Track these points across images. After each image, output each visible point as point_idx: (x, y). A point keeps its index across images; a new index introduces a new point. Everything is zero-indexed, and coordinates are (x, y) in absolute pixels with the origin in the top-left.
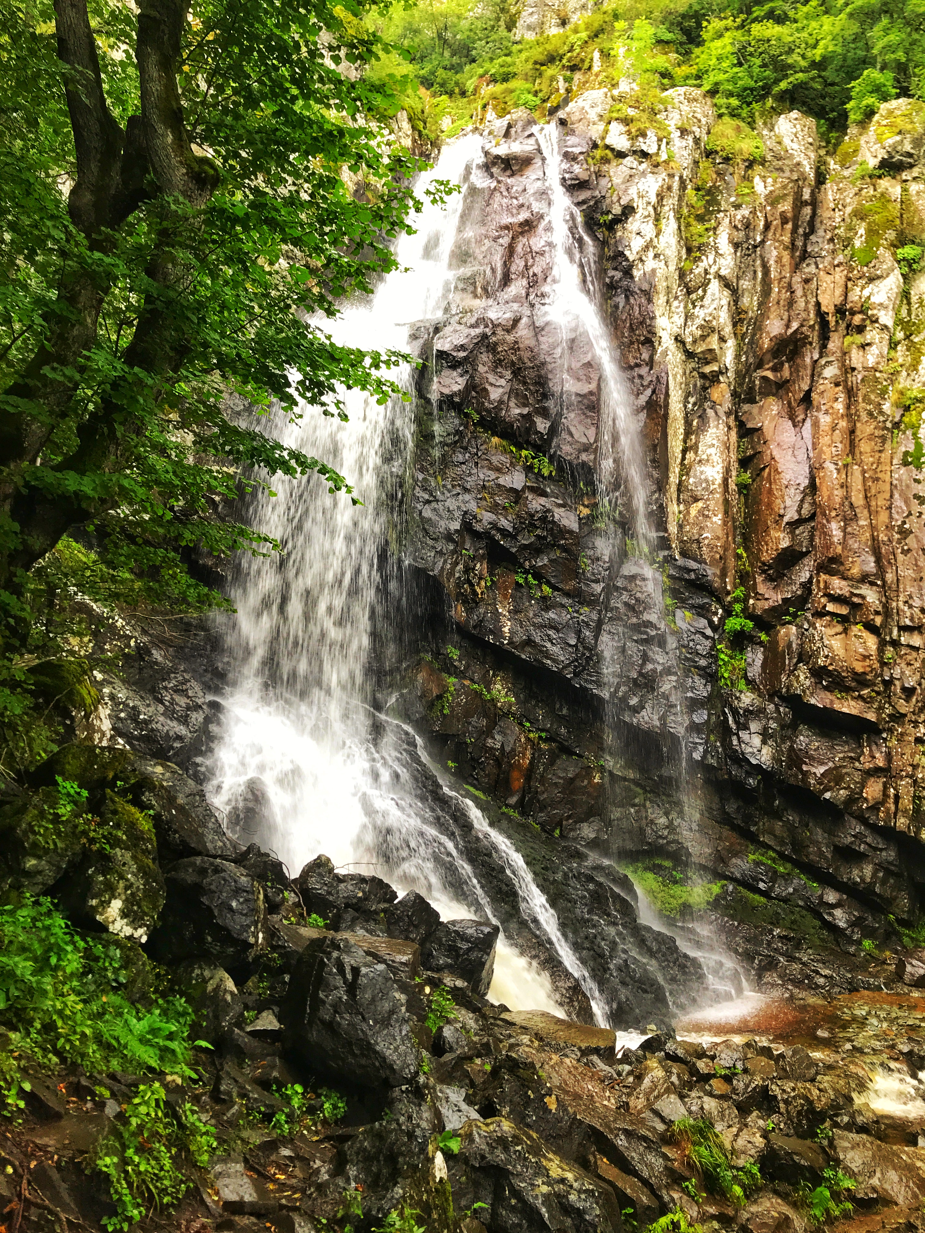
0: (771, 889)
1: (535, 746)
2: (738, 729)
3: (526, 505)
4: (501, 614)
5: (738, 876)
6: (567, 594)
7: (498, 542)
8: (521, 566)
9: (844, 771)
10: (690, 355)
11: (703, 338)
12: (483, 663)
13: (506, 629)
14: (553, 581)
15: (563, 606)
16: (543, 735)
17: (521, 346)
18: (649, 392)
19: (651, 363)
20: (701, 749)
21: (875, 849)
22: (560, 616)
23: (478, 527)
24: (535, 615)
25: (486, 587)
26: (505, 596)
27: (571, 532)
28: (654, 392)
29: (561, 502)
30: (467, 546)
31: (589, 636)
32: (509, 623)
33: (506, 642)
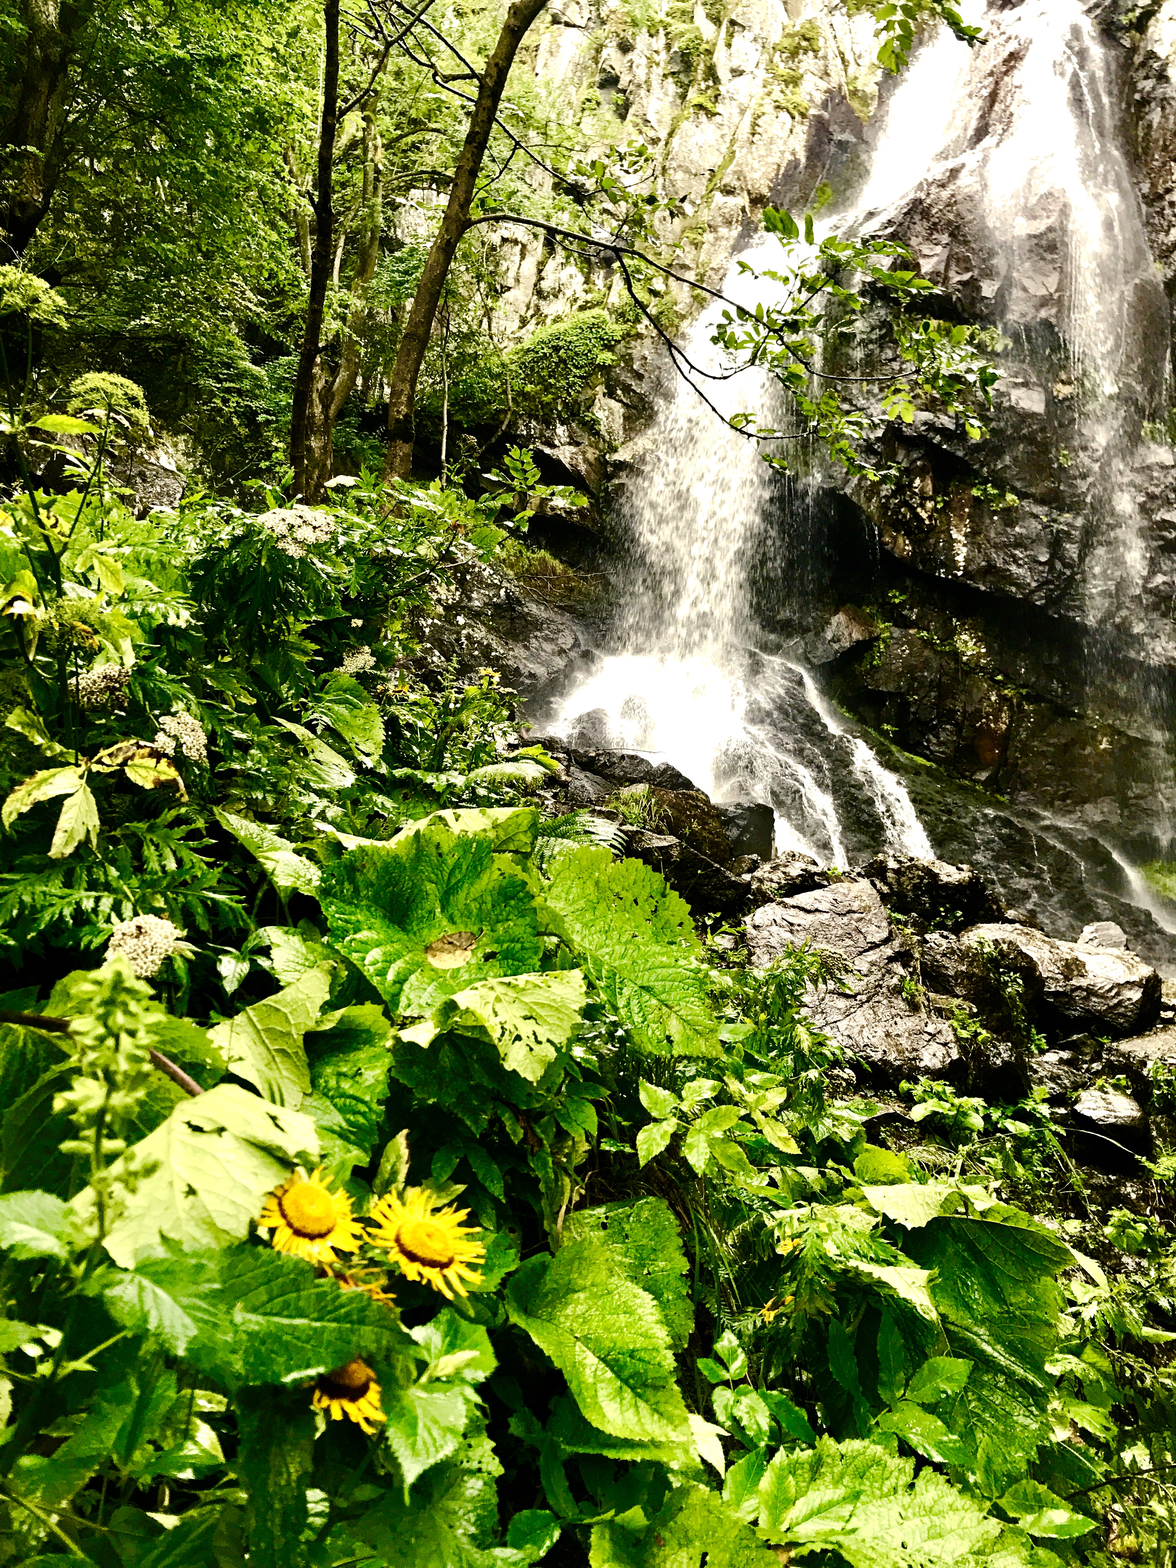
1: (1015, 709)
4: (955, 541)
6: (1041, 502)
7: (938, 446)
8: (977, 474)
13: (960, 558)
14: (1018, 485)
15: (1036, 517)
16: (1025, 691)
22: (1028, 528)
23: (910, 432)
24: (998, 534)
25: (935, 509)
26: (961, 518)
27: (1034, 415)
29: (1020, 380)
30: (900, 458)
31: (1072, 550)
32: (965, 550)
33: (960, 573)
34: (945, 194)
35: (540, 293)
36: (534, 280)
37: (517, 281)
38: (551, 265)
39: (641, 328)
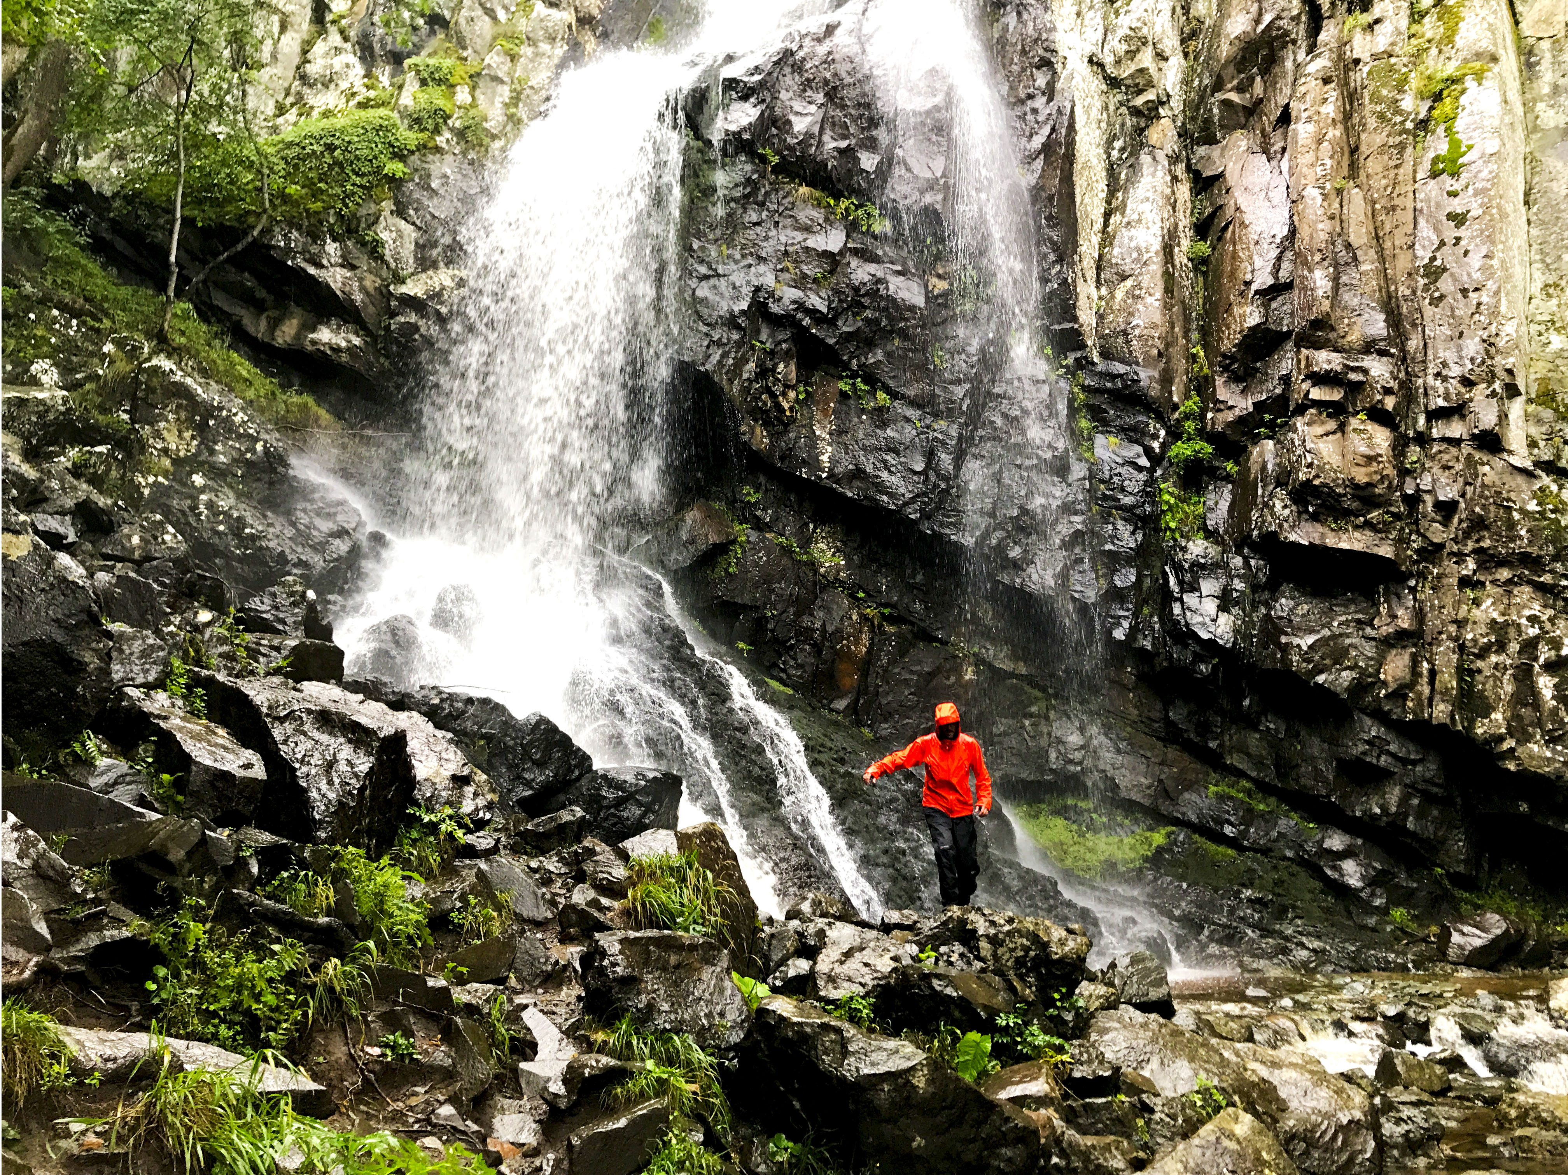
0: (1244, 834)
1: (876, 631)
2: (1182, 591)
3: (847, 276)
4: (818, 438)
5: (1193, 818)
6: (913, 403)
7: (807, 329)
8: (846, 366)
9: (1348, 641)
10: (1113, 83)
11: (1131, 54)
12: (800, 513)
13: (825, 458)
14: (891, 384)
15: (908, 420)
16: (887, 611)
17: (837, 56)
18: (1046, 130)
19: (1050, 92)
20: (1126, 624)
21: (1404, 761)
22: (901, 433)
23: (774, 308)
24: (867, 435)
25: (797, 400)
26: (825, 412)
27: (912, 308)
28: (1053, 130)
29: (899, 268)
30: (763, 337)
31: (945, 460)
32: (830, 449)
33: (824, 475)
34: (822, 50)
35: (303, 78)
36: (296, 61)
37: (274, 56)
38: (320, 48)
39: (440, 140)
